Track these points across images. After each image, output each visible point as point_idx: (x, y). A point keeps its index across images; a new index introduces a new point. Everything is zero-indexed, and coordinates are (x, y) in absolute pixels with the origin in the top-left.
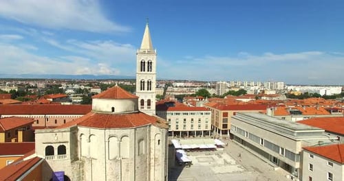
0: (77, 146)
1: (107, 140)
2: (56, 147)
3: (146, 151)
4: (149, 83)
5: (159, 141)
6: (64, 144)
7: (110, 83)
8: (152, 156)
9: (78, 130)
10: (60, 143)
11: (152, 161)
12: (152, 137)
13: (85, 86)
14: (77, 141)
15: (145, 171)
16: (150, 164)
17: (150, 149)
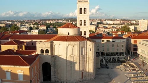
0: (53, 50)
1: (67, 47)
2: (45, 50)
3: (85, 53)
4: (85, 21)
5: (91, 49)
6: (48, 49)
7: (52, 22)
8: (87, 56)
9: (53, 43)
10: (46, 48)
11: (88, 59)
12: (88, 47)
13: (34, 25)
14: (53, 48)
15: (84, 63)
16: (86, 60)
17: (86, 53)
